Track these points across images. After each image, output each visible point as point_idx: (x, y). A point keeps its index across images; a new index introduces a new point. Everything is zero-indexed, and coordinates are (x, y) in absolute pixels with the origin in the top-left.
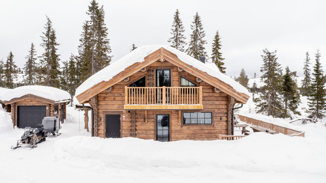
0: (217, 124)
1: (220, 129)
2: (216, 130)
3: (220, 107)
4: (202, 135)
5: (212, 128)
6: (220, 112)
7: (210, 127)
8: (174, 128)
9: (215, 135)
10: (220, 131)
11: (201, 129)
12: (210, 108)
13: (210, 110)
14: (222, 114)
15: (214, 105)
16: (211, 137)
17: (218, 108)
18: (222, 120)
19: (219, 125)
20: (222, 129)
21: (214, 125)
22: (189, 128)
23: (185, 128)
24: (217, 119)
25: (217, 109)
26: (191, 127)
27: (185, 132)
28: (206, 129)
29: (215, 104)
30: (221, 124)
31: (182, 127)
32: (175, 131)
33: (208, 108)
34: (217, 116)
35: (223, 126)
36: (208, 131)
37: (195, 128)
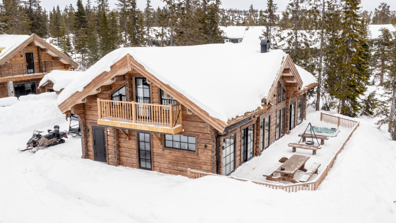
0: (201, 153)
1: (205, 159)
2: (201, 160)
3: (204, 131)
4: (185, 163)
5: (196, 157)
6: (205, 138)
7: (194, 155)
8: (156, 150)
9: (199, 166)
10: (205, 162)
11: (183, 156)
12: (193, 131)
13: (193, 133)
14: (207, 140)
15: (198, 128)
16: (195, 168)
17: (202, 132)
18: (208, 148)
19: (203, 154)
20: (207, 160)
21: (198, 154)
22: (171, 152)
23: (167, 152)
24: (201, 147)
25: (202, 134)
26: (173, 151)
27: (167, 157)
28: (189, 157)
29: (199, 126)
30: (205, 154)
31: (163, 150)
32: (157, 154)
33: (191, 131)
34: (202, 142)
35: (208, 157)
36: (192, 159)
37: (178, 154)
